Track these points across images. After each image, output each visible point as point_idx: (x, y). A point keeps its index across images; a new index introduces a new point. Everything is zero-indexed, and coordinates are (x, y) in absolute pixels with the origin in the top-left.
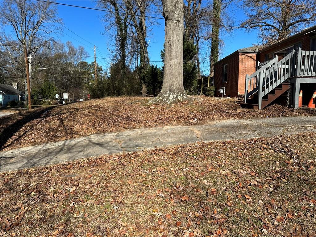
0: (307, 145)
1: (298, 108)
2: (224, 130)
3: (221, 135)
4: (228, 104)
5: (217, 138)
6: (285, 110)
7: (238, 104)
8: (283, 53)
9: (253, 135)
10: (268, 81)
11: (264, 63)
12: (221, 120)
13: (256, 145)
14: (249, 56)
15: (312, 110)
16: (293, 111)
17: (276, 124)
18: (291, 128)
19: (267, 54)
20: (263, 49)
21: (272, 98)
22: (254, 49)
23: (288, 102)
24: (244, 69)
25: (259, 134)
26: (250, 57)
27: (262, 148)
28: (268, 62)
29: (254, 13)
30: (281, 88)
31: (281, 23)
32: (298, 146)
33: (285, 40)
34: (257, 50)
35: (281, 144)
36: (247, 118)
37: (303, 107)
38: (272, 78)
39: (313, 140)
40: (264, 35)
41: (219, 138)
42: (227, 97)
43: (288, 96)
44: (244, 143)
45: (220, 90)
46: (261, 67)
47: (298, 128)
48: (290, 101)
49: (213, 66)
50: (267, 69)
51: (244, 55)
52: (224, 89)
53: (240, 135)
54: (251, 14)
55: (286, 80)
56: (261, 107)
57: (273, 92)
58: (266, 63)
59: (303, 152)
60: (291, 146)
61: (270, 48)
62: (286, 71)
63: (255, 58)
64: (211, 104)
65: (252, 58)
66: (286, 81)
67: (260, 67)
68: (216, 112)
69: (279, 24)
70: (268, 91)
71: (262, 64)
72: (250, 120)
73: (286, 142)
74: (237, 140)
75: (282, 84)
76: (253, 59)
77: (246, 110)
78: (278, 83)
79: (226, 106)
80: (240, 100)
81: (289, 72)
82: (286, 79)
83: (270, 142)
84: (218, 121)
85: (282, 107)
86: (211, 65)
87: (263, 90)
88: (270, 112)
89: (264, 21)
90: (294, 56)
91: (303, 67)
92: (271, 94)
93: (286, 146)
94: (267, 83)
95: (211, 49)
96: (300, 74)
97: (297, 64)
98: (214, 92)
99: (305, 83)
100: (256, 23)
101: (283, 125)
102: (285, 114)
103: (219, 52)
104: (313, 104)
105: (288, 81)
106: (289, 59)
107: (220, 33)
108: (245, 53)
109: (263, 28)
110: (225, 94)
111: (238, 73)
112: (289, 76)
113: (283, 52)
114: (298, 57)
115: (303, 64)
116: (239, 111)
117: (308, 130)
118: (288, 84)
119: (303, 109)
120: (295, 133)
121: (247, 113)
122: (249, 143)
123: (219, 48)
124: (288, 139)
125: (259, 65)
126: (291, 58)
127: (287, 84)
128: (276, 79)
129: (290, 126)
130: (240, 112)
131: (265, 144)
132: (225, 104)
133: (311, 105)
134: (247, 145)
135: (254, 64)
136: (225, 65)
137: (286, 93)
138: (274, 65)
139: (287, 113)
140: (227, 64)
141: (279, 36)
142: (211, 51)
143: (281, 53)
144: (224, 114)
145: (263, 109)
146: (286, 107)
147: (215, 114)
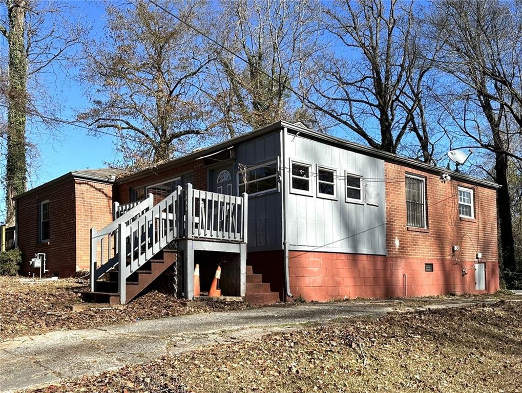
0: (209, 370)
1: (193, 298)
2: (40, 358)
3: (33, 373)
4: (52, 295)
5: (24, 382)
6: (171, 303)
7: (76, 293)
8: (163, 190)
9: (108, 362)
10: (136, 245)
11: (128, 206)
12: (34, 334)
13: (114, 386)
14: (96, 188)
15: (217, 302)
16: (184, 305)
17: (154, 334)
18: (181, 339)
19: (134, 189)
20: (125, 177)
21: (147, 280)
22: (107, 174)
23: (176, 287)
24: (86, 215)
25: (120, 360)
26: (99, 190)
27: (124, 390)
28: (135, 204)
29: (105, 98)
30: (163, 259)
31: (156, 129)
32: (194, 374)
33: (165, 164)
34: (113, 178)
35: (162, 375)
36: (97, 326)
37: (201, 295)
38: (143, 239)
39: (217, 359)
40: (125, 146)
41: (29, 381)
42: (50, 277)
43: (175, 275)
44: (88, 386)
45: (33, 260)
46: (122, 215)
47: (193, 339)
48: (178, 285)
49: (14, 202)
50: (134, 219)
51: (85, 183)
52: (43, 258)
53: (79, 366)
54: (97, 99)
55: (171, 242)
56: (125, 299)
57: (147, 266)
58: (132, 206)
59: (202, 385)
60: (181, 376)
61: (141, 176)
62: (170, 226)
63: (111, 194)
64: (8, 297)
65: (103, 192)
66: (169, 246)
67: (119, 214)
68: (21, 315)
69: (153, 129)
70: (139, 265)
71: (124, 208)
72: (103, 328)
73: (172, 369)
74: (71, 381)
75: (164, 250)
76: (106, 195)
77: (94, 307)
78: (156, 249)
79: (48, 300)
80: (81, 283)
81: (175, 228)
82: (169, 241)
83: (142, 375)
84: (26, 338)
85: (166, 297)
86: (7, 198)
87: (128, 263)
88: (144, 308)
89: (124, 118)
90: (181, 198)
91: (196, 220)
92: (145, 271)
93: (172, 379)
94: (134, 248)
95: (8, 161)
96: (193, 234)
97: (186, 213)
98: (18, 264)
99: (202, 249)
100: (109, 119)
101: (167, 334)
102: (171, 311)
103: (28, 169)
104: (217, 289)
105: (174, 246)
106: (173, 204)
107: (28, 127)
108: (88, 180)
109: (124, 132)
110: (45, 271)
111: (75, 222)
112: (175, 236)
113: (164, 188)
114: (187, 200)
115: (197, 215)
116: (77, 309)
117: (209, 340)
118: (175, 250)
119: (202, 300)
120: (188, 349)
121: (96, 313)
122: (98, 382)
123: (28, 160)
124: (176, 362)
125: (119, 209)
126: (176, 201)
127: (171, 250)
128: (152, 240)
129: (180, 334)
130: (80, 313)
131: (132, 382)
132: (45, 294)
133: (213, 292)
134: (95, 388)
135: (109, 206)
136: (43, 203)
137: (171, 269)
138: (146, 211)
139: (174, 309)
140: (48, 201)
141: (155, 153)
142: (8, 166)
143: (160, 190)
144: (43, 318)
145: (130, 302)
146: (174, 296)
147: (18, 321)
